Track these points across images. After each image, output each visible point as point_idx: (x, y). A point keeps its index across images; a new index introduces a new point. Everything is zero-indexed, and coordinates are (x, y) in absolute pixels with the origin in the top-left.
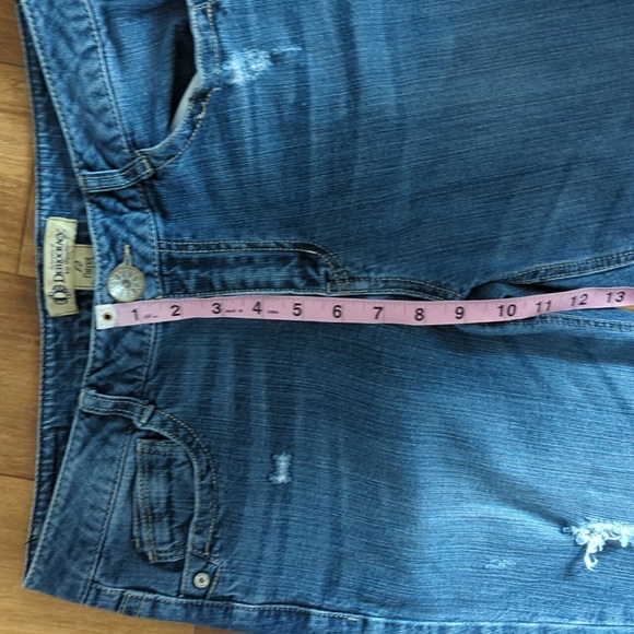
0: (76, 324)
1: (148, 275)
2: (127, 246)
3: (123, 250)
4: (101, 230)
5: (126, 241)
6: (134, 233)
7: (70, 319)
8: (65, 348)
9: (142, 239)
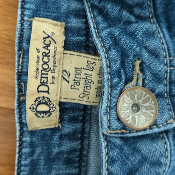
0: (56, 138)
1: (159, 96)
2: (138, 62)
3: (134, 66)
4: (109, 42)
5: (137, 56)
6: (146, 48)
7: (49, 133)
8: (42, 162)
9: (154, 54)
